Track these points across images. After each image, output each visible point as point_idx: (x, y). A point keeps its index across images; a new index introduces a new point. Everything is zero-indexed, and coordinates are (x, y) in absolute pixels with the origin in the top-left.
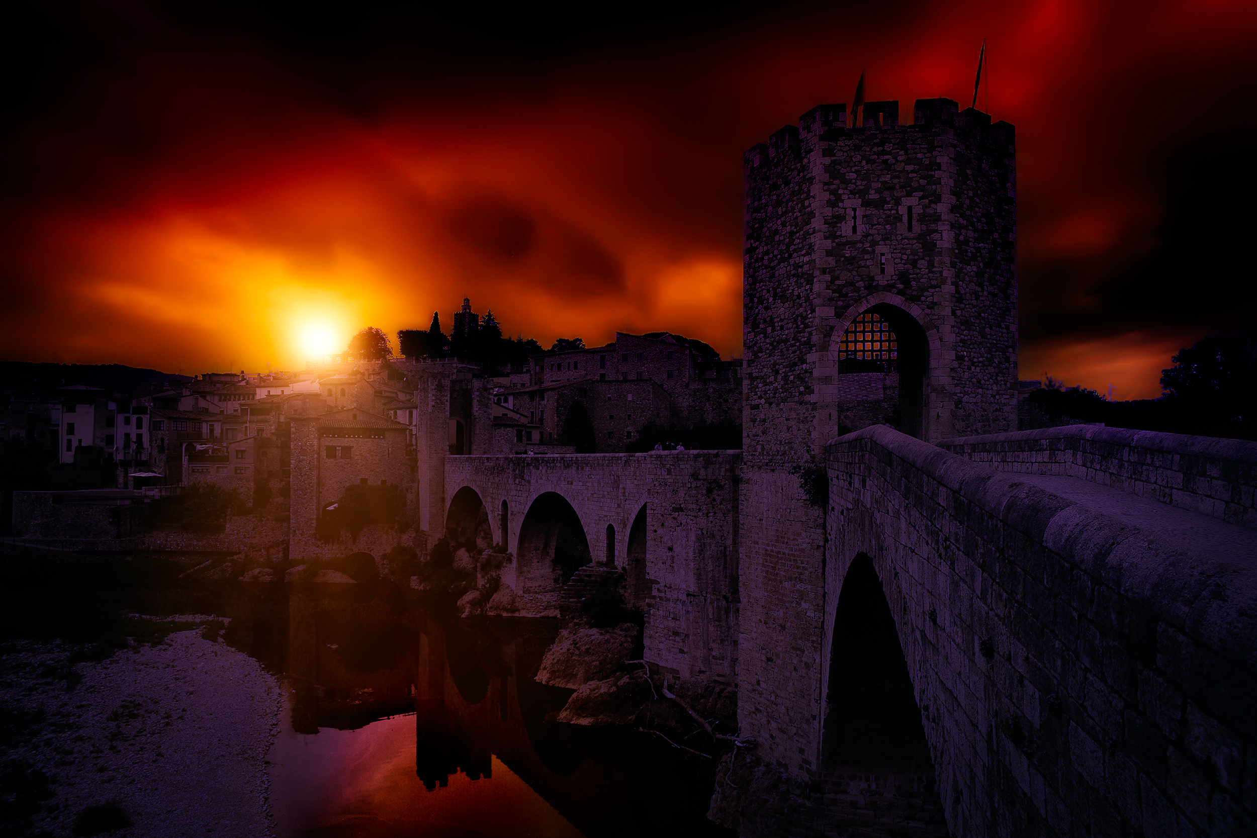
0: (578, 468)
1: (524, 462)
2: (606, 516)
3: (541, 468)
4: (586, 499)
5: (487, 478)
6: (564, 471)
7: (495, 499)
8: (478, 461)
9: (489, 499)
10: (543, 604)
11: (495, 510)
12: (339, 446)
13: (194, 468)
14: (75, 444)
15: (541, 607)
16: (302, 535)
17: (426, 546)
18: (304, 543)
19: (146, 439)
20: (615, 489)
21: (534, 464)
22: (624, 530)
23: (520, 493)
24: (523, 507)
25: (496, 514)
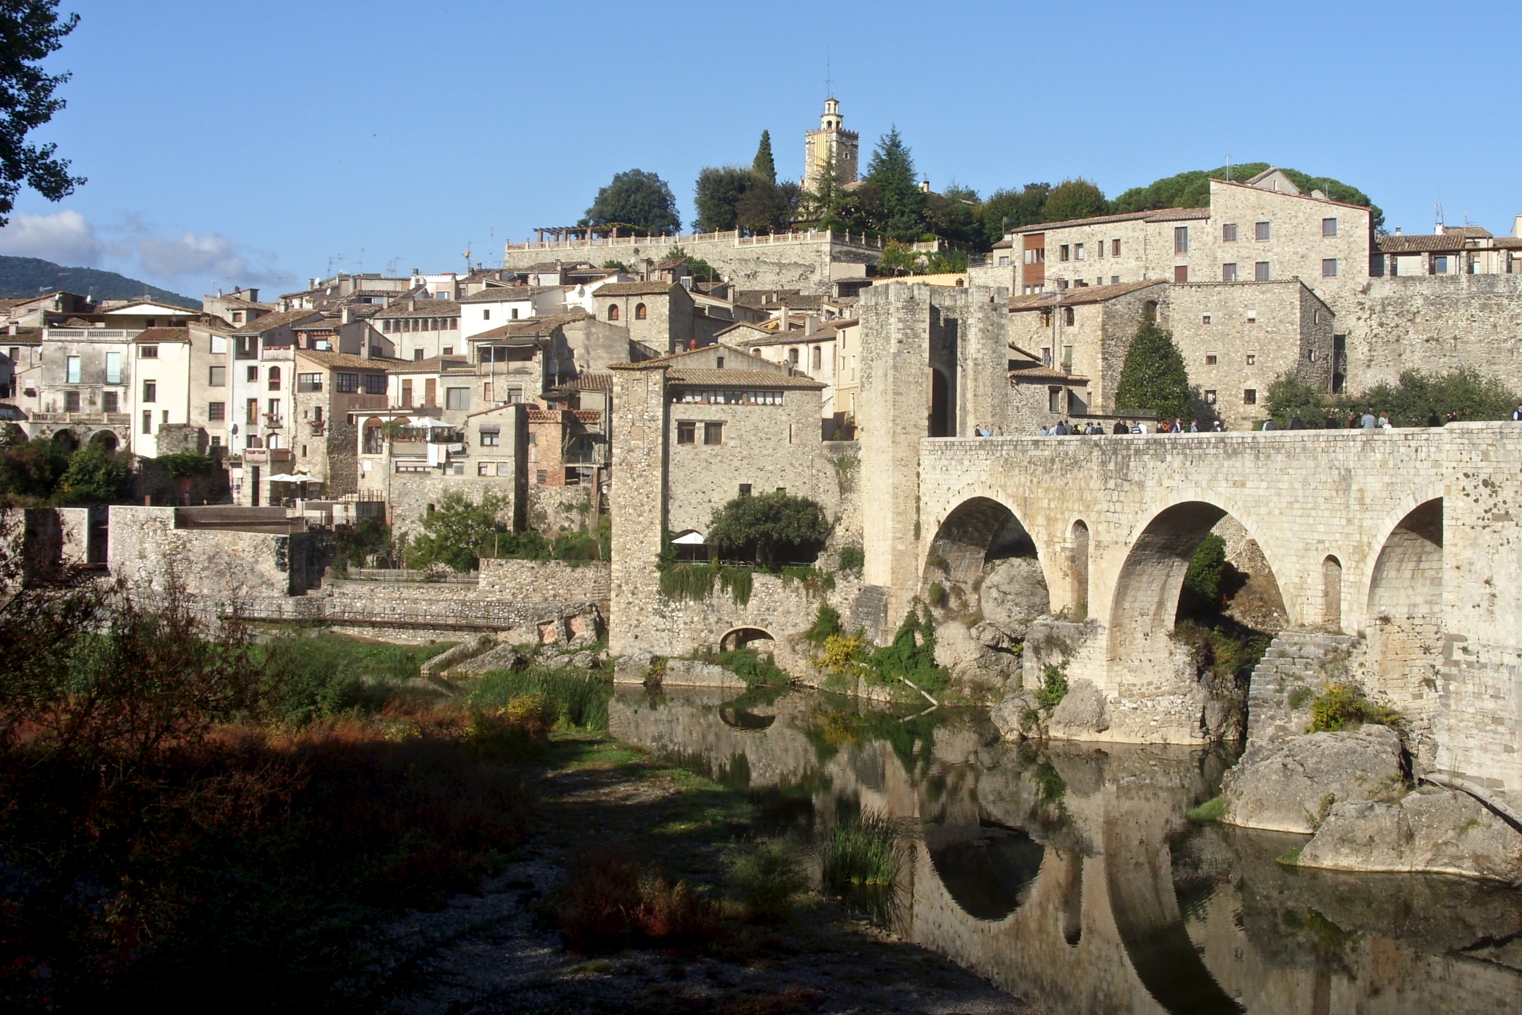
0: (1257, 458)
1: (1128, 448)
2: (1321, 542)
3: (1169, 458)
4: (1277, 512)
5: (1035, 480)
6: (1226, 464)
7: (1056, 520)
8: (1012, 447)
9: (1040, 520)
10: (1157, 718)
11: (1056, 540)
12: (701, 421)
13: (399, 464)
14: (156, 421)
15: (1152, 723)
16: (633, 594)
17: (886, 616)
18: (637, 609)
19: (285, 409)
20: (1341, 493)
21: (1151, 452)
22: (1361, 565)
23: (1118, 506)
24: (1126, 532)
25: (1058, 548)
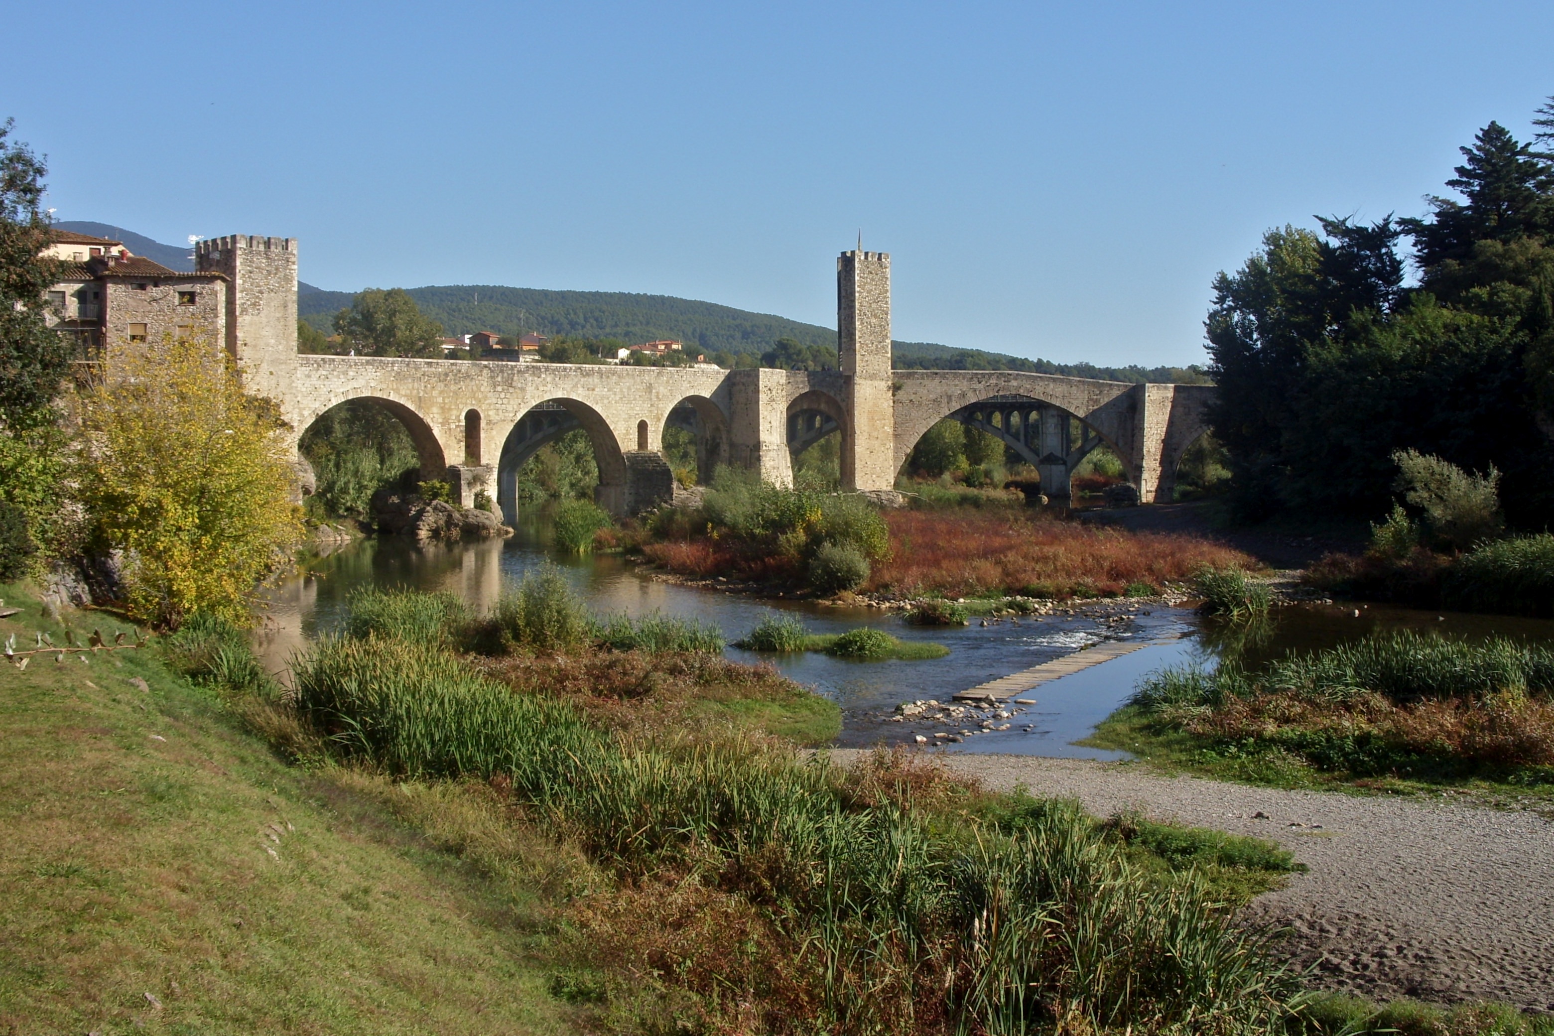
0: (601, 377)
1: (512, 369)
2: (637, 414)
3: (543, 376)
4: (613, 402)
5: (429, 386)
6: (582, 380)
7: (450, 409)
8: (403, 365)
9: (435, 410)
11: (450, 423)
20: (647, 394)
21: (530, 372)
22: (658, 423)
23: (505, 401)
24: (511, 415)
25: (453, 426)
